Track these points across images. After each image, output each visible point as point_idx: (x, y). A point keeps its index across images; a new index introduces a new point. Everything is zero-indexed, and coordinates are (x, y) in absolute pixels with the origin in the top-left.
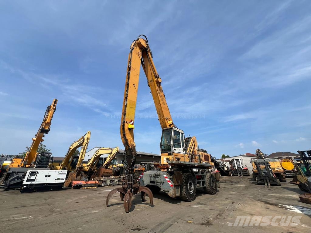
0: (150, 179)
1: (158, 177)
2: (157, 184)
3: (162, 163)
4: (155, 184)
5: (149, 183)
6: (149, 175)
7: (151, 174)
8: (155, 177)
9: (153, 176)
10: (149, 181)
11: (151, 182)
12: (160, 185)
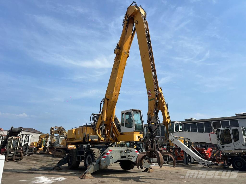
0: (121, 155)
1: (129, 152)
2: (129, 158)
3: (134, 140)
4: (126, 159)
5: (120, 159)
6: (119, 151)
7: (122, 150)
8: (126, 152)
9: (124, 151)
10: (120, 157)
11: (122, 157)
12: (131, 159)
